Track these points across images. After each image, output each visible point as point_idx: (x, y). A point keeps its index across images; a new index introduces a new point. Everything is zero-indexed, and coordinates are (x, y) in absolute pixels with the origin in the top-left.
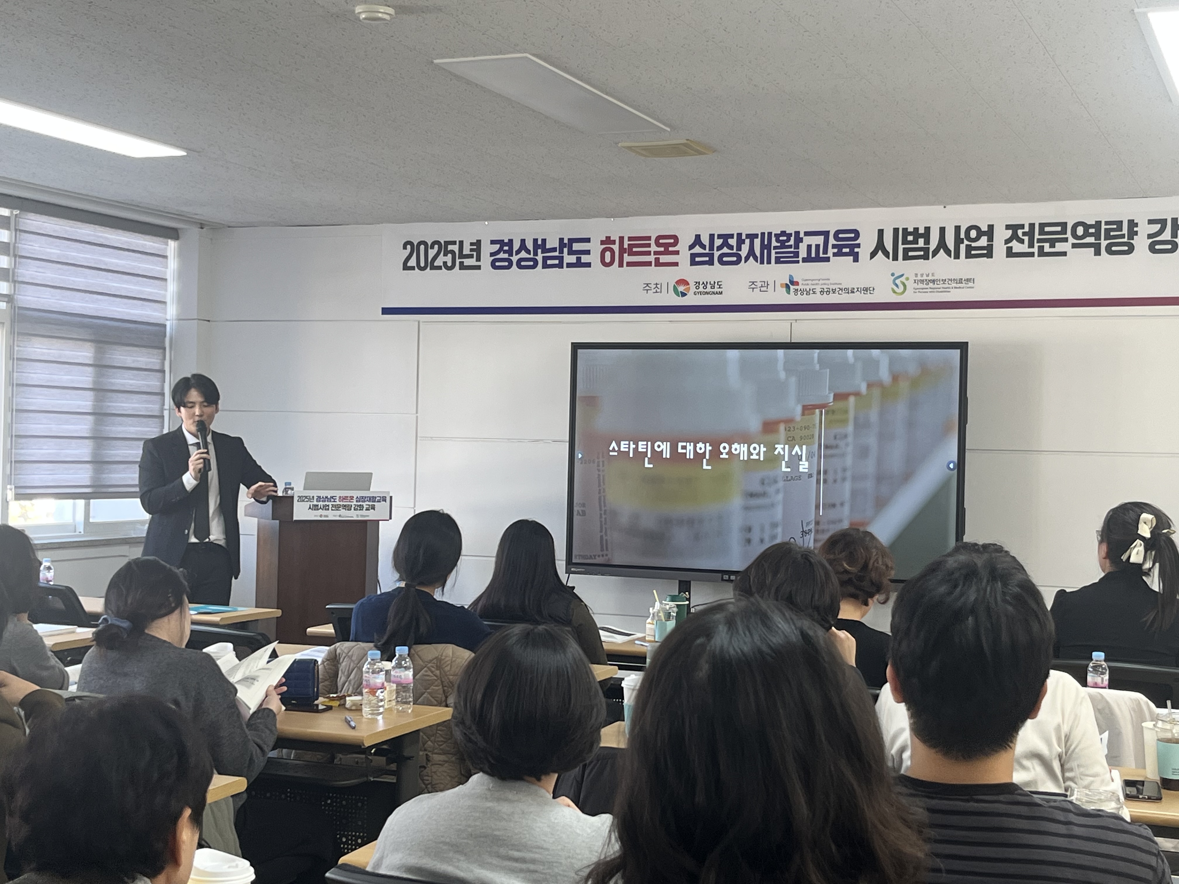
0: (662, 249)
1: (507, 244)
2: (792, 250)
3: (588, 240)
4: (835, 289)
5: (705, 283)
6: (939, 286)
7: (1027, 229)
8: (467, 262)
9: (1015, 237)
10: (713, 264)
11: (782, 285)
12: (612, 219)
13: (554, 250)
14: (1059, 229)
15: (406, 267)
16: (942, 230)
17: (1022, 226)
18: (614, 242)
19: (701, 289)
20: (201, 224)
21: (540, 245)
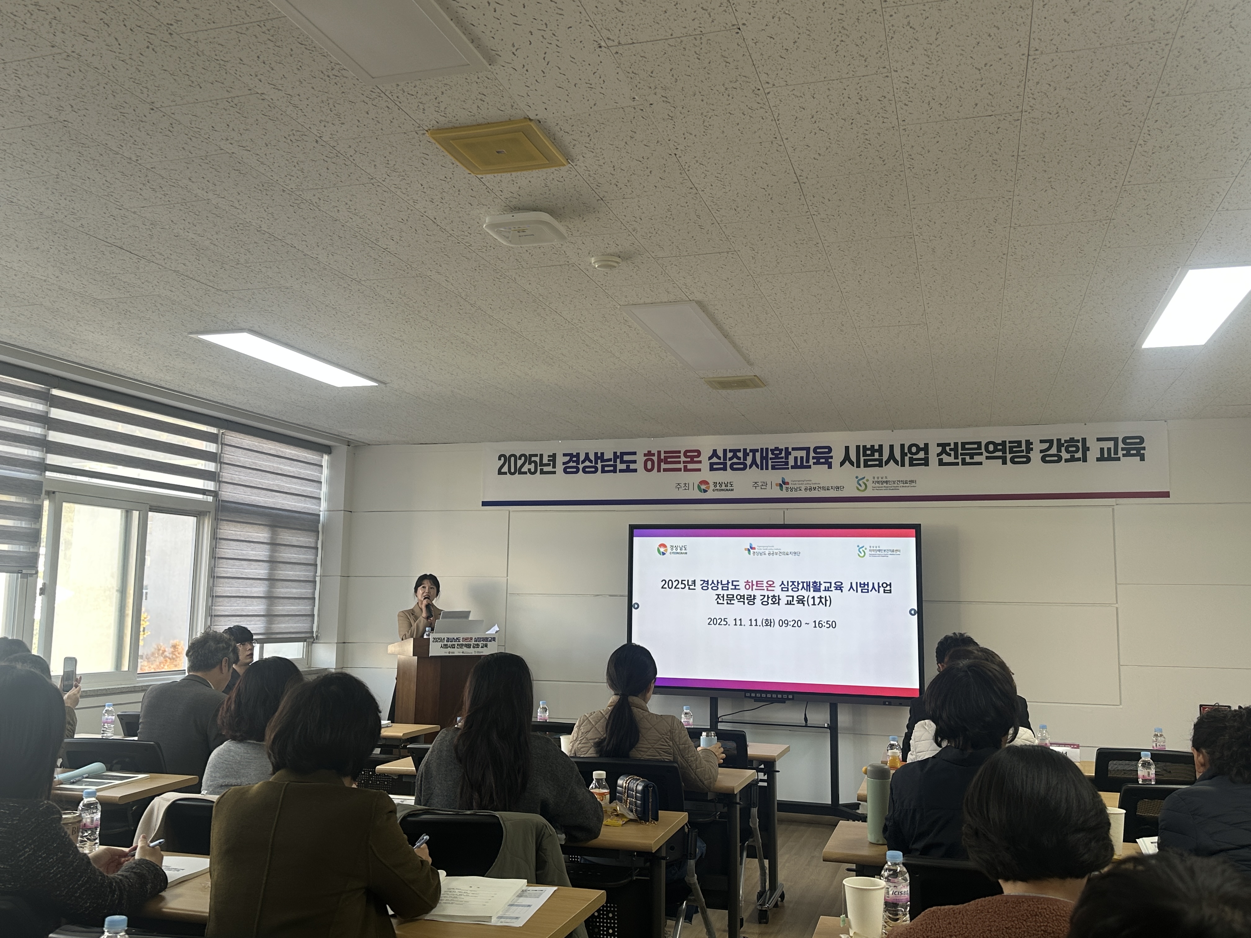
0: (689, 459)
1: (575, 456)
2: (784, 460)
3: (635, 453)
4: (816, 488)
5: (721, 483)
6: (890, 486)
7: (952, 446)
8: (546, 469)
9: (944, 451)
10: (726, 470)
11: (777, 485)
12: (651, 439)
13: (610, 460)
14: (976, 446)
15: (500, 473)
16: (892, 447)
17: (949, 444)
18: (654, 455)
19: (718, 487)
20: (348, 441)
21: (600, 457)
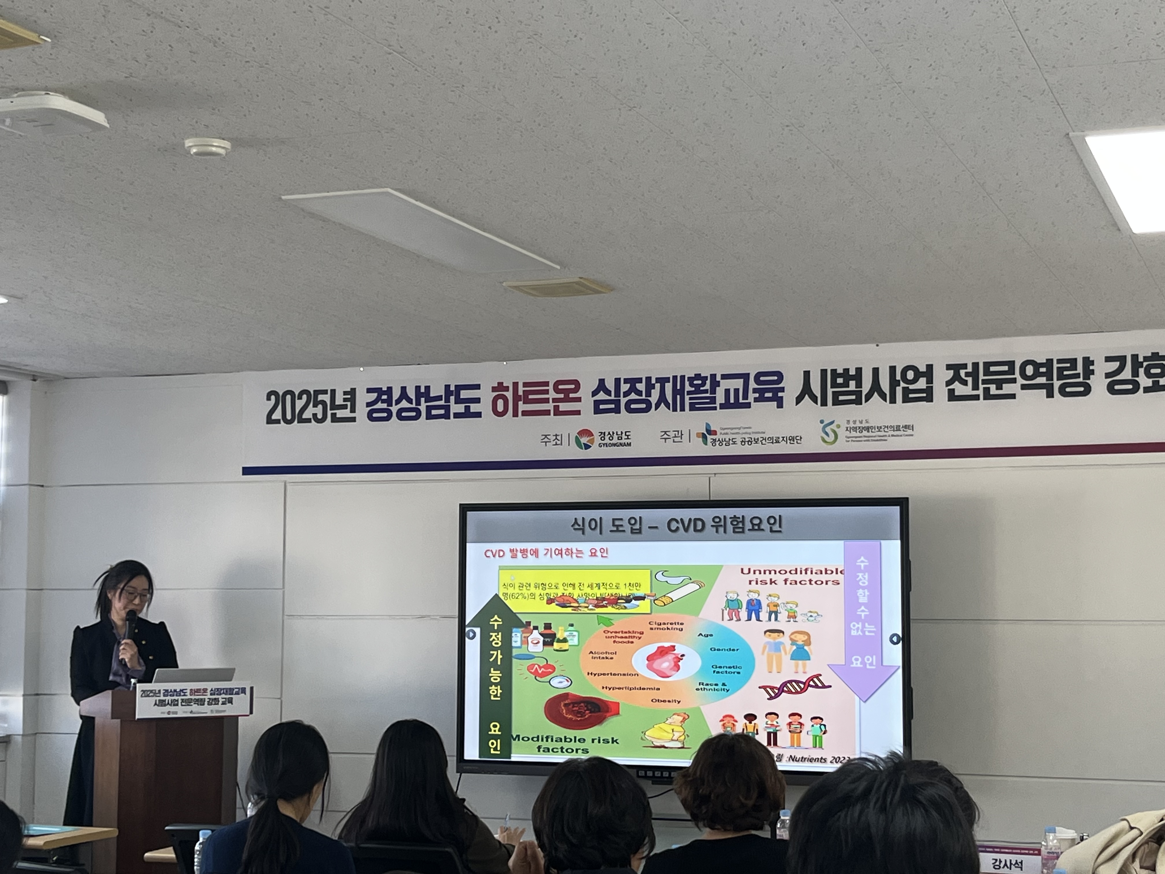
0: (562, 396)
1: (384, 393)
2: (708, 395)
3: (477, 387)
4: (758, 439)
5: (611, 433)
6: (874, 434)
7: (970, 369)
8: (340, 414)
9: (956, 377)
10: (619, 413)
11: (698, 435)
12: (505, 363)
13: (439, 398)
14: (1006, 368)
15: (270, 421)
16: (876, 371)
17: (965, 366)
18: (507, 389)
19: (607, 440)
20: (34, 375)
21: (424, 393)
